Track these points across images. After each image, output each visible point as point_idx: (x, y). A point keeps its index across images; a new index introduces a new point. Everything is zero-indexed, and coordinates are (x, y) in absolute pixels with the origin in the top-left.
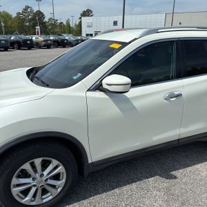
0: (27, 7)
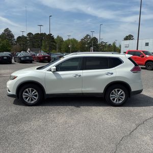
0: (88, 35)
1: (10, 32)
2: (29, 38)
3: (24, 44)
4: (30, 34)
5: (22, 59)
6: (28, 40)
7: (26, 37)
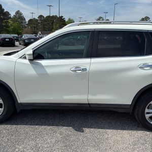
1: (21, 14)
2: (40, 20)
3: (35, 27)
4: (41, 16)
5: (26, 41)
6: (39, 23)
7: (38, 20)
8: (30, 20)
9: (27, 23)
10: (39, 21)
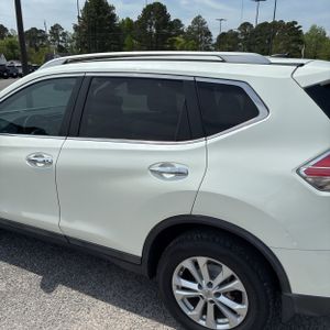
2: (242, 34)
4: (246, 25)
8: (223, 36)
9: (214, 41)
10: (239, 37)
